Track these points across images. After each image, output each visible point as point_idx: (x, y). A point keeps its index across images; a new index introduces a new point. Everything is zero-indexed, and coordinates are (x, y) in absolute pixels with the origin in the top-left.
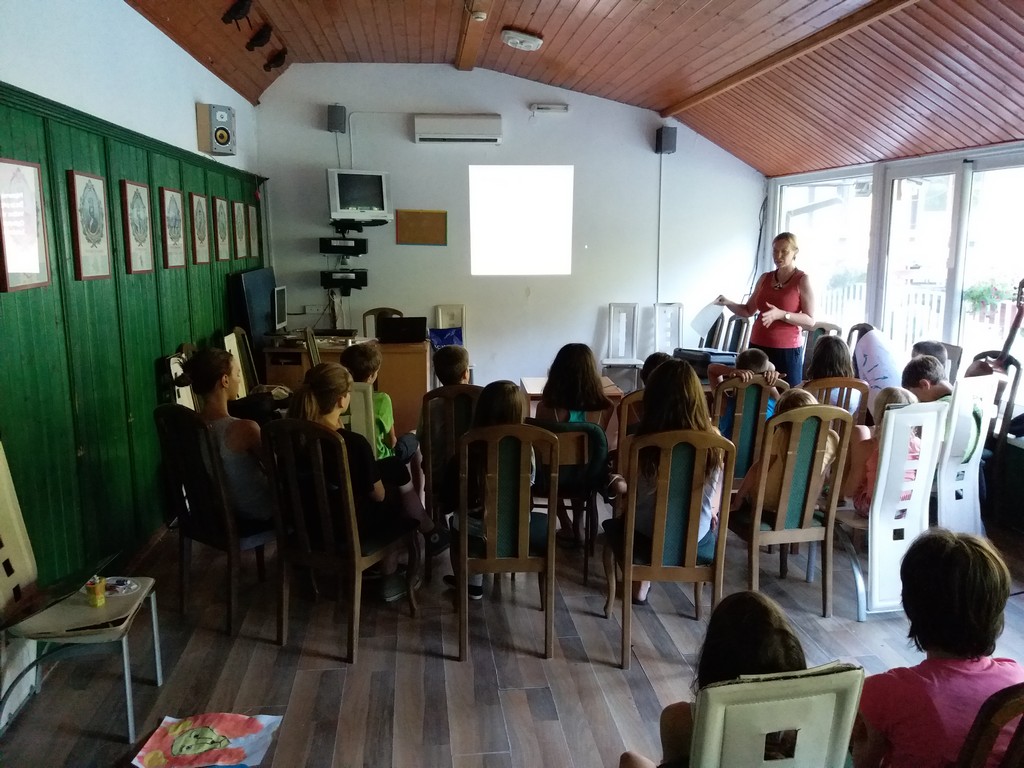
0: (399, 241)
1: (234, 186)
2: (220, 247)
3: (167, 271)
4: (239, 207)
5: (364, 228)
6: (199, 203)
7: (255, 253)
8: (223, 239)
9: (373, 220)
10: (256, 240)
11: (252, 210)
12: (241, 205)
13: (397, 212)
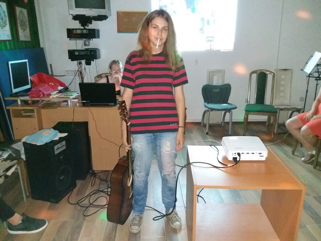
0: (119, 31)
5: (93, 22)
9: (98, 16)
10: (28, 30)
12: (4, 5)
13: (117, 12)
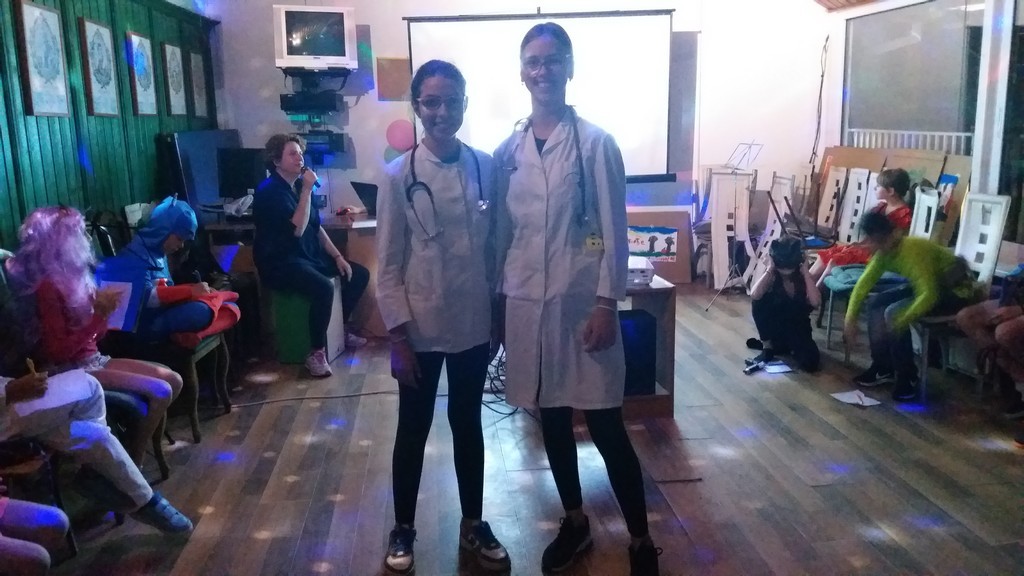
0: (381, 96)
1: (165, 24)
2: (140, 99)
3: (31, 120)
4: (173, 53)
6: (98, 34)
7: (201, 109)
8: (146, 88)
10: (204, 97)
11: (196, 60)
12: (178, 51)
13: (378, 60)
